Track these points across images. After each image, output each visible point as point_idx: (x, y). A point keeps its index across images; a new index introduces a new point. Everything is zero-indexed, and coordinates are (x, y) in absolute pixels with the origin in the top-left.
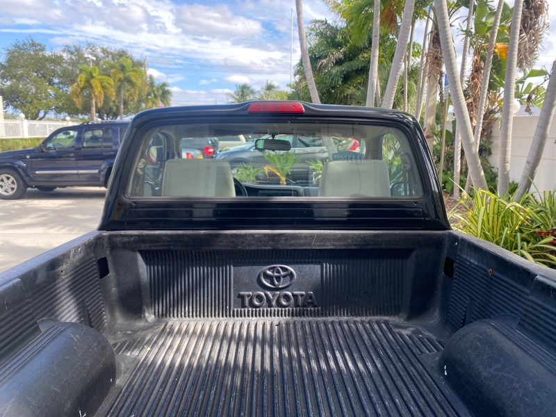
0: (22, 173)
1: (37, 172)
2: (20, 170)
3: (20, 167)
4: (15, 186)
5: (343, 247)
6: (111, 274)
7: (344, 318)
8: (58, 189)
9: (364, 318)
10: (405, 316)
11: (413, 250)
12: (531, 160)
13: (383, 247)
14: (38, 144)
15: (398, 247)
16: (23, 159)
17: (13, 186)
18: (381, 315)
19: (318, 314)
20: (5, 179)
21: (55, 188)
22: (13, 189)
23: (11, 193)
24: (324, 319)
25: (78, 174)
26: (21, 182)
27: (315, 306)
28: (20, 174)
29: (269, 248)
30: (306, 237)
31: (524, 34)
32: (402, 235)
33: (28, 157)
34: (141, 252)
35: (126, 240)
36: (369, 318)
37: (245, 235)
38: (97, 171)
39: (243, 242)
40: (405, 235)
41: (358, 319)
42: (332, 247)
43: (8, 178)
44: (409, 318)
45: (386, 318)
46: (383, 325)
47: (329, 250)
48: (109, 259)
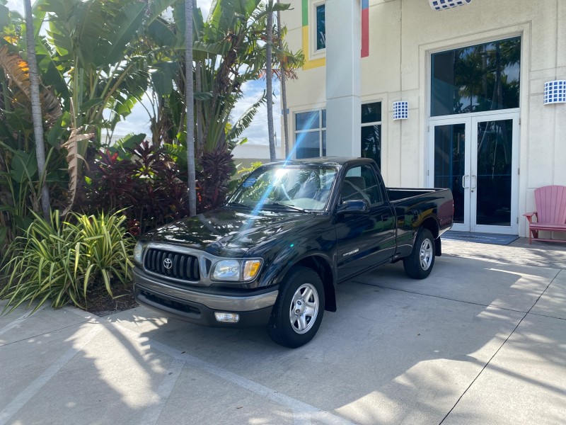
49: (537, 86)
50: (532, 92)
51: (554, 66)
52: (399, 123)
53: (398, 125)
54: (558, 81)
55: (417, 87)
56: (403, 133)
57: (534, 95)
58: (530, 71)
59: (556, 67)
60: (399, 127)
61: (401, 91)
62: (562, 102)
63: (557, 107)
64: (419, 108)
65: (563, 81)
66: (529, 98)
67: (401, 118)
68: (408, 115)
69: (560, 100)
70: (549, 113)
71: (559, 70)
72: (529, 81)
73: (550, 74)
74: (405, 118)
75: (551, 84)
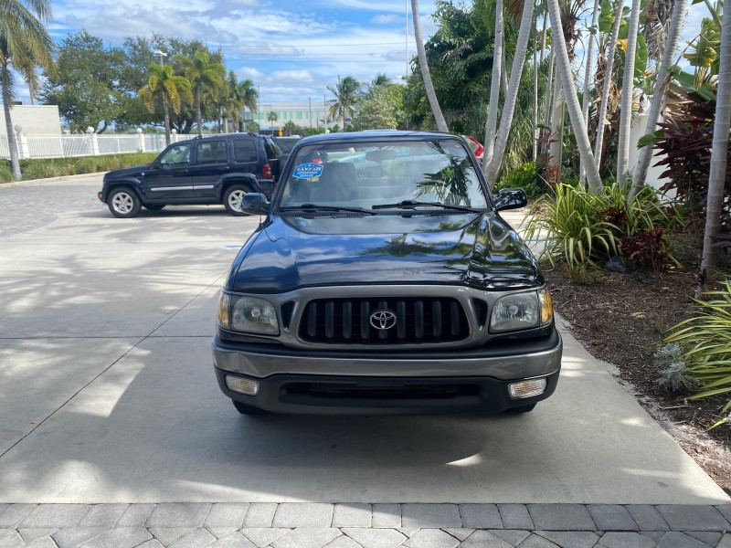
0: (139, 192)
1: (153, 189)
2: (136, 188)
3: (135, 184)
4: (131, 204)
8: (167, 208)
12: (642, 160)
14: (151, 161)
16: (138, 175)
17: (129, 204)
20: (121, 198)
21: (164, 206)
22: (129, 207)
23: (128, 211)
25: (193, 190)
26: (137, 200)
28: (136, 192)
31: (660, 24)
33: (143, 174)
38: (212, 187)
43: (124, 197)
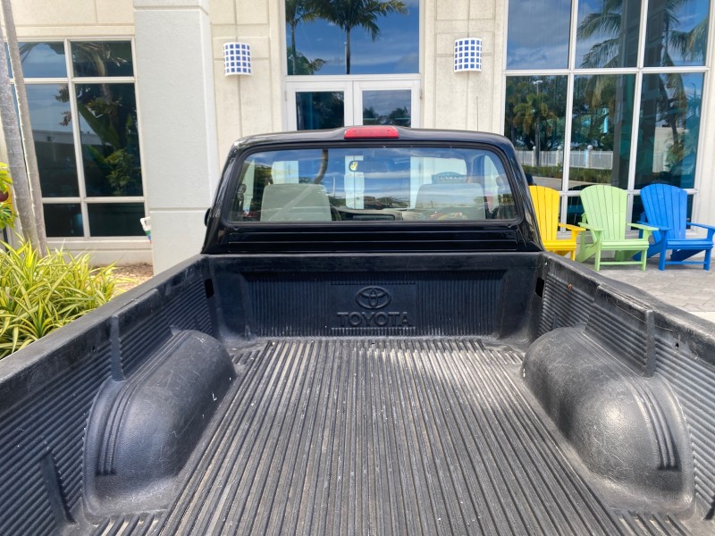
5: (437, 269)
6: (216, 294)
7: (438, 337)
9: (457, 337)
10: (498, 336)
11: (505, 271)
13: (476, 268)
15: (492, 268)
18: (474, 334)
19: (412, 333)
24: (419, 338)
27: (409, 326)
29: (366, 270)
30: (401, 259)
32: (493, 256)
34: (243, 274)
35: (230, 262)
36: (462, 337)
37: (342, 258)
39: (340, 265)
40: (499, 256)
41: (452, 338)
42: (427, 269)
44: (502, 337)
45: (479, 337)
46: (476, 344)
47: (424, 272)
48: (214, 281)
49: (445, 45)
50: (439, 52)
51: (466, 18)
52: (236, 81)
53: (233, 86)
54: (470, 40)
55: (266, 22)
56: (243, 100)
57: (442, 56)
58: (436, 19)
59: (469, 20)
60: (235, 88)
61: (236, 24)
62: (475, 69)
63: (471, 76)
64: (269, 58)
65: (476, 40)
66: (435, 60)
67: (242, 73)
68: (251, 68)
69: (472, 66)
70: (460, 84)
71: (472, 23)
72: (436, 35)
73: (461, 26)
74: (247, 73)
75: (461, 43)
